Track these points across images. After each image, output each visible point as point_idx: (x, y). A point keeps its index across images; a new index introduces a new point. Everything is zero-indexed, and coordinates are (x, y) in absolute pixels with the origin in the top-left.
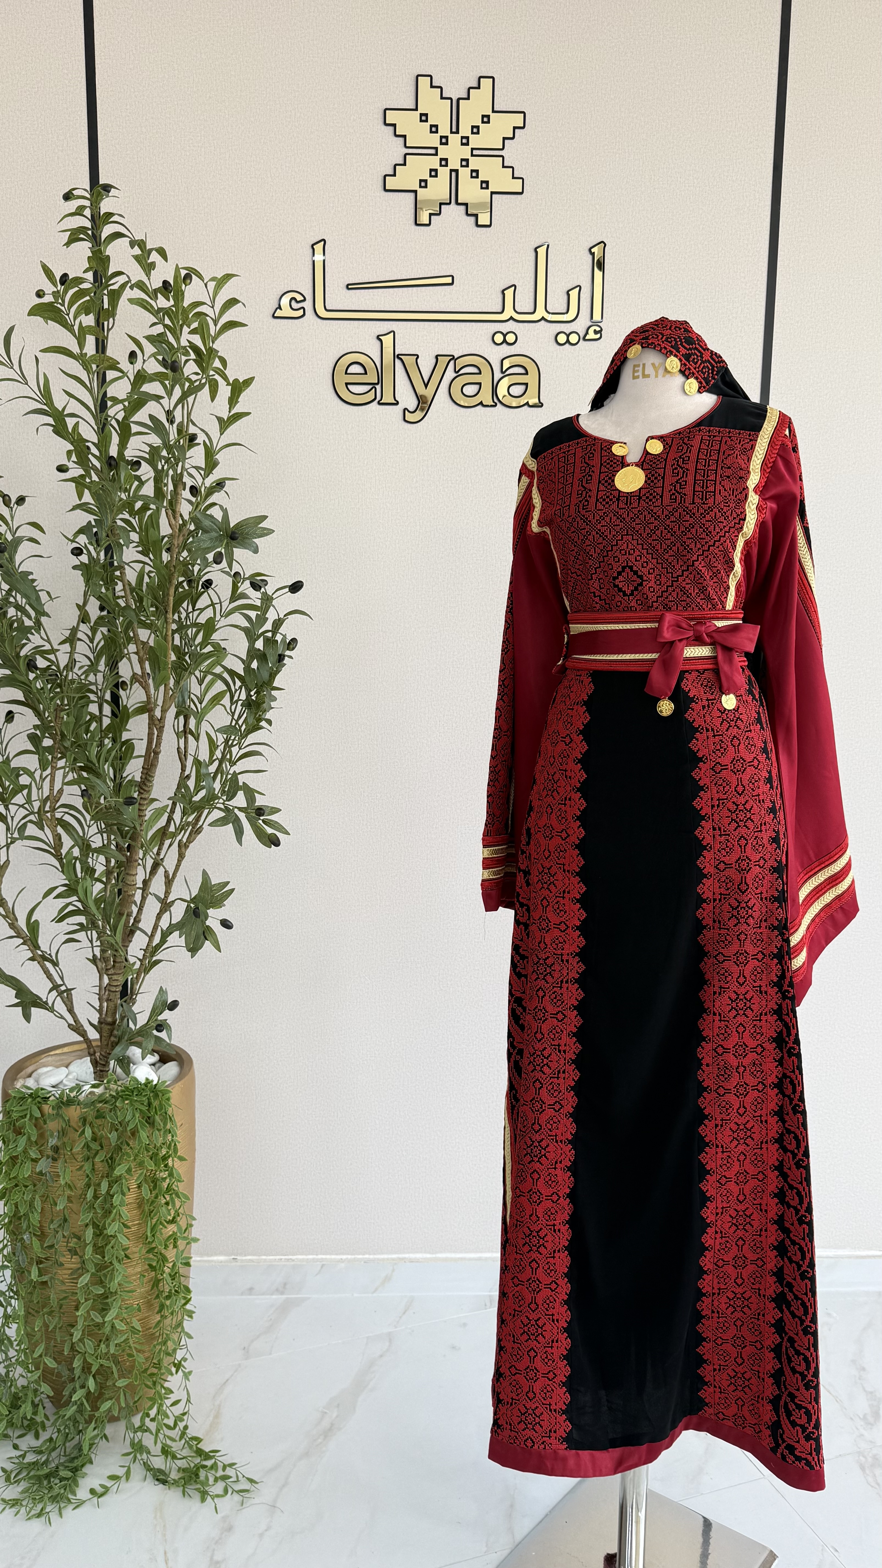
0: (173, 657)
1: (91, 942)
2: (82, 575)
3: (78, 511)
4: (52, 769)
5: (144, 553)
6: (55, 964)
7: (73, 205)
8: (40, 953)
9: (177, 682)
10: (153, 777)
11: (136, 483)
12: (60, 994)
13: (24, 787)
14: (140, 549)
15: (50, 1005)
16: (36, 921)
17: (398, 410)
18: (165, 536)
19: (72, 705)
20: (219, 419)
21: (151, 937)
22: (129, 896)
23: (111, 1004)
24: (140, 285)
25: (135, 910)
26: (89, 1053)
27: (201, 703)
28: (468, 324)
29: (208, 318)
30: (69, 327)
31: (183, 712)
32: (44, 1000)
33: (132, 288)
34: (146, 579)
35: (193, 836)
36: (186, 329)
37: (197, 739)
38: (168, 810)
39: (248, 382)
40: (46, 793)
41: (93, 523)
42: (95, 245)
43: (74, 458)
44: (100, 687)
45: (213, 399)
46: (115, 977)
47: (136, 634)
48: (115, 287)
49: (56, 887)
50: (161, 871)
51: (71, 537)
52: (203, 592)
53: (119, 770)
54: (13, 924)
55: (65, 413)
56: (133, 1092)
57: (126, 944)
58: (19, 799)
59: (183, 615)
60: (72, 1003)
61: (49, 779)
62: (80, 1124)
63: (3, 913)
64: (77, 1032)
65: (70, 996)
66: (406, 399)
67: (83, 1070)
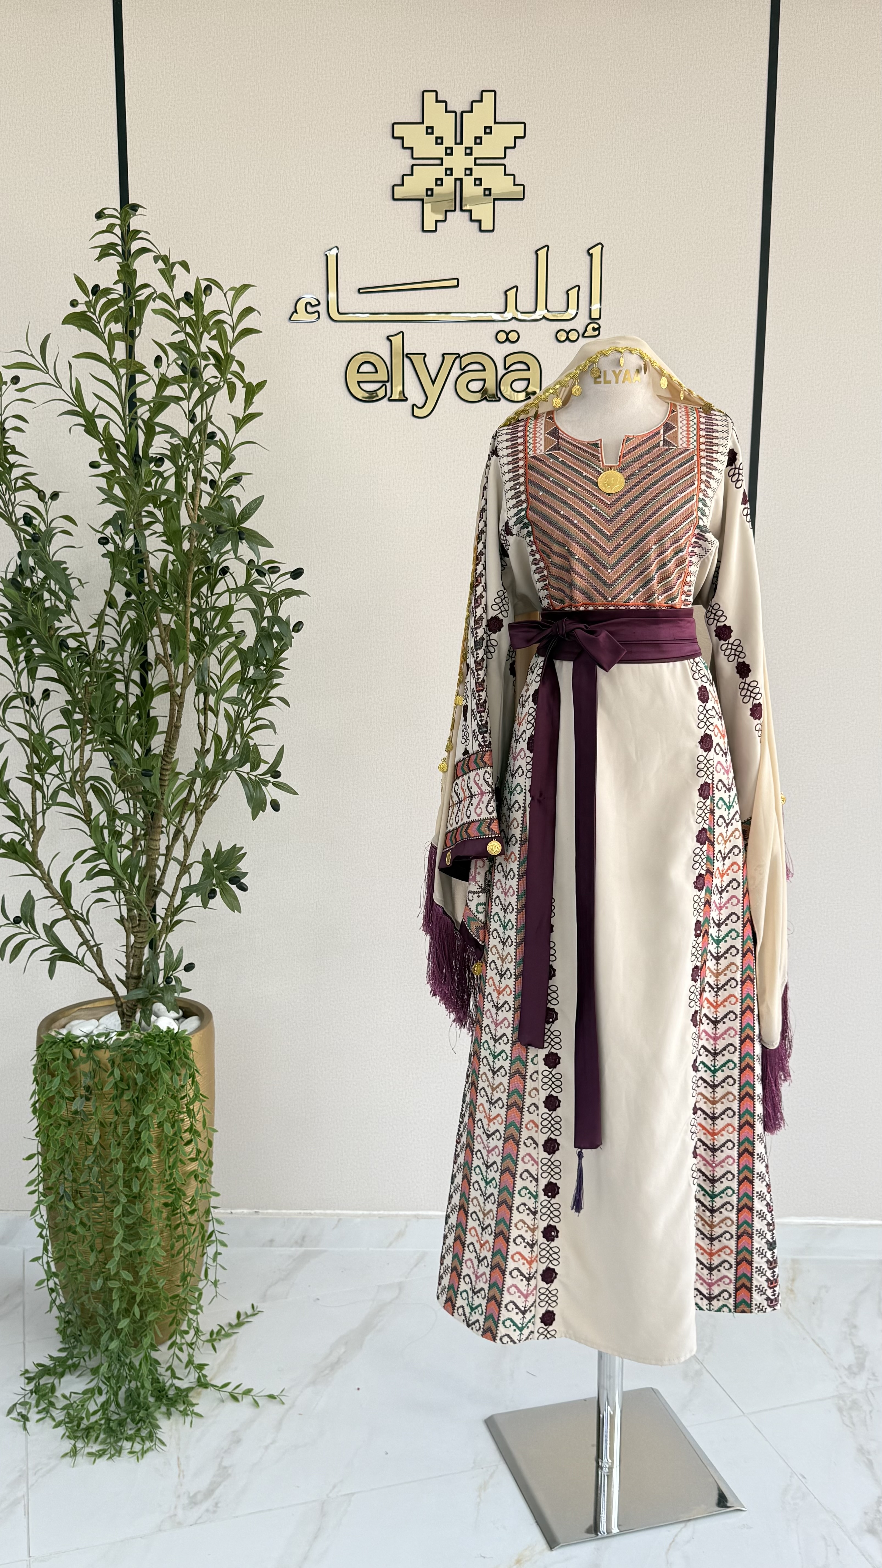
0: (192, 638)
1: (119, 903)
2: (109, 562)
3: (109, 506)
4: (82, 741)
5: (167, 542)
6: (86, 922)
7: (104, 223)
8: (72, 912)
9: (196, 662)
10: (175, 750)
12: (90, 948)
13: (57, 758)
14: (164, 538)
15: (80, 959)
17: (407, 405)
18: (185, 527)
19: (100, 682)
20: (236, 419)
22: (155, 859)
23: (137, 960)
24: (164, 296)
25: (158, 873)
26: (117, 1006)
27: (220, 682)
28: (475, 323)
29: (225, 326)
30: (100, 335)
31: (203, 689)
32: (75, 955)
33: (155, 300)
34: (170, 567)
35: (210, 803)
36: (206, 336)
37: (216, 715)
38: (190, 783)
39: (262, 385)
40: (77, 764)
41: (119, 515)
42: (124, 259)
43: (104, 455)
44: (126, 667)
45: (230, 399)
46: (140, 935)
47: (159, 618)
48: (142, 298)
49: (86, 850)
50: (182, 837)
51: (100, 529)
52: (222, 579)
53: (145, 745)
54: (48, 885)
55: (96, 415)
56: (155, 1039)
57: (151, 905)
58: (54, 769)
60: (101, 959)
61: (79, 751)
62: (109, 1065)
63: (39, 874)
64: (107, 987)
65: (99, 950)
66: (415, 395)
67: (112, 1021)
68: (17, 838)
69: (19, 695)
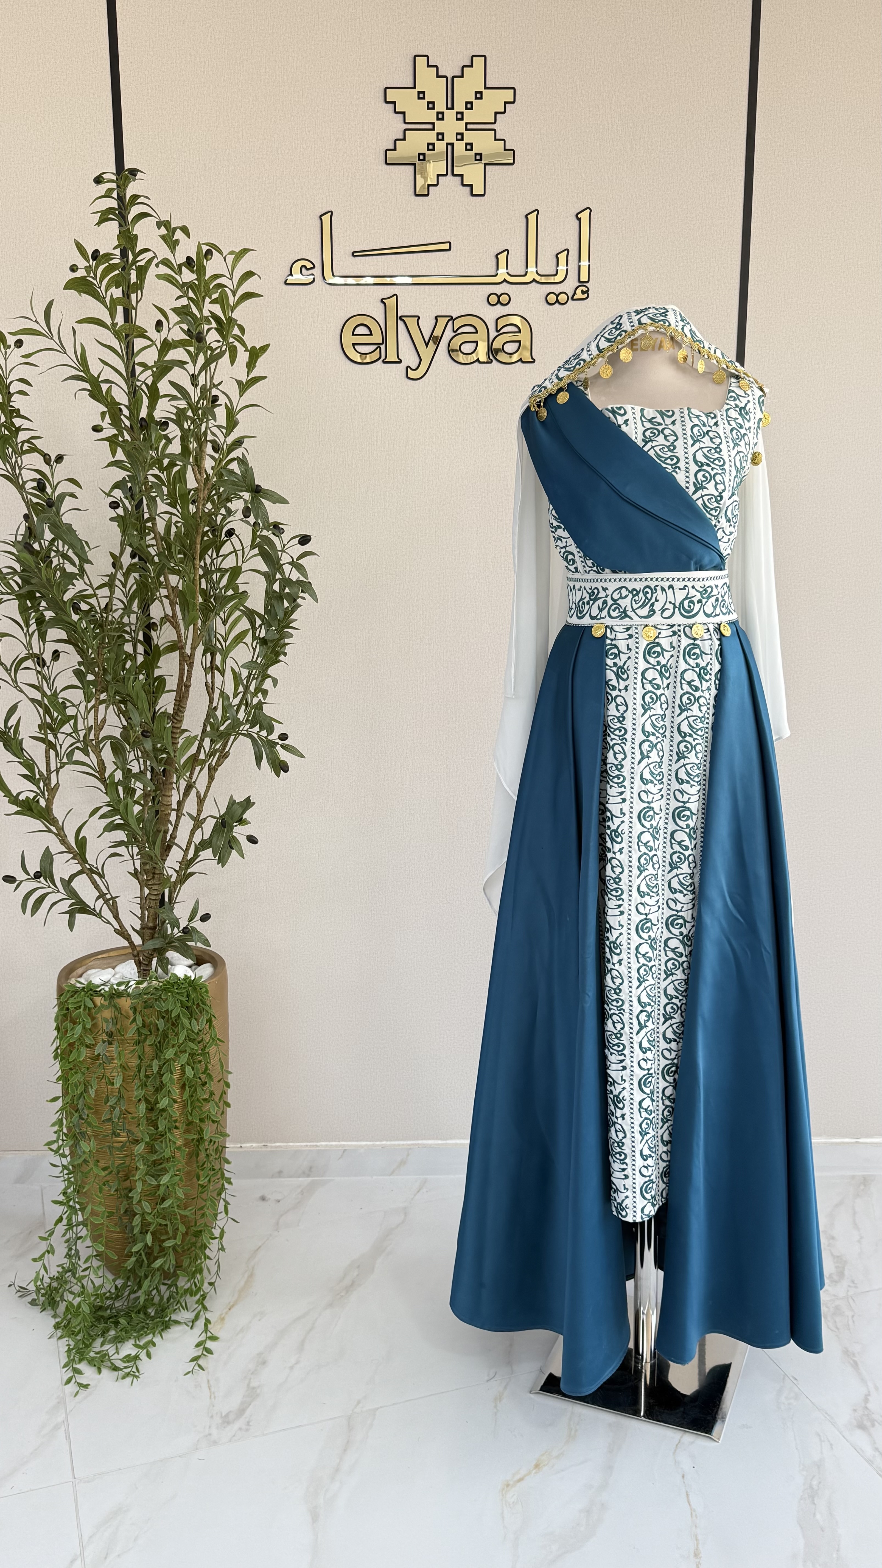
0: (201, 600)
1: (132, 857)
2: (118, 526)
3: (114, 469)
4: (96, 701)
5: (173, 505)
6: (102, 876)
7: (103, 188)
8: (88, 867)
9: (204, 623)
10: (185, 708)
11: (164, 441)
12: (106, 901)
13: (71, 718)
14: (169, 501)
15: (98, 912)
16: (84, 837)
17: (401, 368)
18: (191, 490)
19: (113, 643)
20: (239, 383)
21: (186, 851)
22: (166, 814)
23: (152, 911)
24: (166, 262)
25: (171, 828)
26: (133, 955)
27: (225, 642)
28: (465, 286)
29: (226, 289)
30: (101, 300)
31: (210, 650)
32: (92, 907)
33: (157, 265)
34: (174, 529)
35: (222, 760)
36: (207, 300)
37: (223, 674)
38: (199, 738)
39: (264, 348)
40: (91, 722)
41: (127, 479)
42: (123, 224)
43: (107, 419)
44: (133, 628)
45: (232, 362)
46: (155, 887)
47: (166, 579)
48: (142, 263)
49: (101, 807)
50: (193, 793)
51: (107, 492)
52: (227, 540)
53: (153, 703)
54: (63, 840)
55: (100, 379)
56: (173, 986)
57: (164, 858)
58: (67, 728)
59: (208, 561)
60: (117, 910)
61: (93, 710)
62: (131, 1013)
63: (54, 830)
64: (124, 938)
65: (115, 903)
66: (409, 358)
67: (128, 970)
68: (31, 795)
69: (31, 656)
